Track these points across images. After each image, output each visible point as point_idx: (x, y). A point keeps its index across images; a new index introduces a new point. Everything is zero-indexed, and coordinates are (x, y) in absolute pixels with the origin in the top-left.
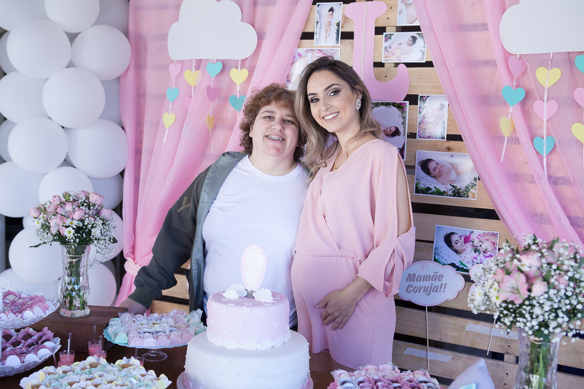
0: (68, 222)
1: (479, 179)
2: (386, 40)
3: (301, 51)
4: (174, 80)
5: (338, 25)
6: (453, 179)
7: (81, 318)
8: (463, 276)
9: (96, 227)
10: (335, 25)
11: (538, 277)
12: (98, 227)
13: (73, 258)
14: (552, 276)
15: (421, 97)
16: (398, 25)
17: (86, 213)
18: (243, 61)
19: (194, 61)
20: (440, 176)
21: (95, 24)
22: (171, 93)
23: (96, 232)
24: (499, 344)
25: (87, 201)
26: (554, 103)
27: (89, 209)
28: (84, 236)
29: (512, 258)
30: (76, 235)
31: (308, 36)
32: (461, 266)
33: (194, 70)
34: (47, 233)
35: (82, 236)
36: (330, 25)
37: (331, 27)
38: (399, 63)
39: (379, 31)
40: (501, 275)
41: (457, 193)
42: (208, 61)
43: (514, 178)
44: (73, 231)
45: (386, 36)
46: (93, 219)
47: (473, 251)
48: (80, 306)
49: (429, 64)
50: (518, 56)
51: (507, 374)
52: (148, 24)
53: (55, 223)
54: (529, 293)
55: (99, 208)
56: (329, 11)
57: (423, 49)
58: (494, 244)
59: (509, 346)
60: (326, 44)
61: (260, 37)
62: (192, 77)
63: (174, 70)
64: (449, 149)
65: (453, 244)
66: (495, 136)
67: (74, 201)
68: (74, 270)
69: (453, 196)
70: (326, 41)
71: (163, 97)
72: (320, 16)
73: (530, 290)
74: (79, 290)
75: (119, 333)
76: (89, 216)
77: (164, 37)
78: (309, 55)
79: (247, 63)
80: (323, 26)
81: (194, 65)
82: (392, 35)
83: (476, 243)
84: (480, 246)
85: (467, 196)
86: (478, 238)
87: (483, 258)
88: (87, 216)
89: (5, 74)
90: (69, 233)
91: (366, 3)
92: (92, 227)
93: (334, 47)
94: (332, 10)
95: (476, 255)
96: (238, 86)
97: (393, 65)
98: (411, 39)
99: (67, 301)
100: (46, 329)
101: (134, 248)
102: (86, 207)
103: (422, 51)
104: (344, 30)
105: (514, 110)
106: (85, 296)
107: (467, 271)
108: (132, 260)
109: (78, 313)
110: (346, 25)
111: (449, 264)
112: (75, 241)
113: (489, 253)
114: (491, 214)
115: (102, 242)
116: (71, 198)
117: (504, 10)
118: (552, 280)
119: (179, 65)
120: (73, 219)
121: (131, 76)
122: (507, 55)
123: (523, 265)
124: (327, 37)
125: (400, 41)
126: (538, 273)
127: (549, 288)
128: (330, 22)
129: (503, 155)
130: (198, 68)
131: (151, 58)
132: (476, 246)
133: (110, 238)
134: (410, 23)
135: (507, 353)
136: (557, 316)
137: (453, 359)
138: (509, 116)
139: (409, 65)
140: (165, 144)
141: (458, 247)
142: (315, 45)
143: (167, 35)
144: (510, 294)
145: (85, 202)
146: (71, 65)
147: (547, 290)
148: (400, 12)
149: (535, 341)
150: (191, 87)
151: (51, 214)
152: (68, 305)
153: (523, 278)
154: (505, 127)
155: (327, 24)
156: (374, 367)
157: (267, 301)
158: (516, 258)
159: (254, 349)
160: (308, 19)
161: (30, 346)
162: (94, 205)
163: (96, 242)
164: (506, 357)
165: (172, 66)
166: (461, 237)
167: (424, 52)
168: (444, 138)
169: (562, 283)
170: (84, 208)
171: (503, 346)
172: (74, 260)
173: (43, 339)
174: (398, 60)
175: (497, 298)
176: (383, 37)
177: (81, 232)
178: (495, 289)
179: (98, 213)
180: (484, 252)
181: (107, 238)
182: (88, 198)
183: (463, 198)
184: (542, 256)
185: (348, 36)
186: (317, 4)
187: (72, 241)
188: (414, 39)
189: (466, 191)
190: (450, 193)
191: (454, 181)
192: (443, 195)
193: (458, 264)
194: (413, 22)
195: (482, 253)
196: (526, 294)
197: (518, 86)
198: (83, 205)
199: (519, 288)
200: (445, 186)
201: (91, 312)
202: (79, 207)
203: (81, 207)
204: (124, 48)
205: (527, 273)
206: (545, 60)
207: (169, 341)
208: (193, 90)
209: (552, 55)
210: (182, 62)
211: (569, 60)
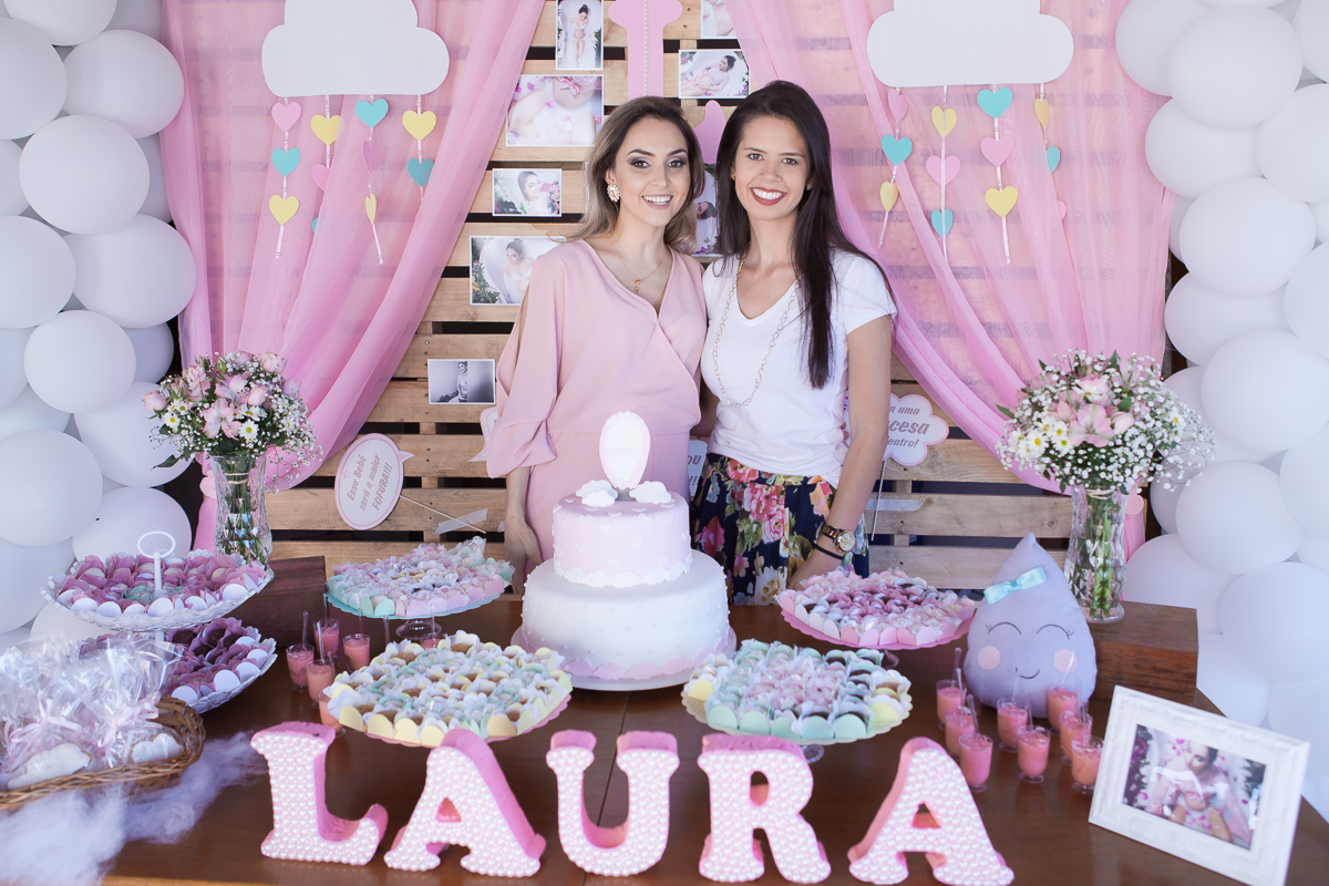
0: (242, 411)
2: (683, 63)
3: (532, 79)
4: (287, 134)
5: (598, 35)
12: (290, 414)
16: (702, 38)
17: (269, 392)
18: (425, 97)
19: (327, 98)
21: (109, 28)
22: (282, 159)
23: (289, 425)
24: (888, 521)
25: (261, 369)
26: (955, 160)
27: (270, 382)
31: (547, 53)
33: (328, 115)
36: (584, 35)
37: (584, 39)
39: (671, 46)
42: (356, 97)
44: (255, 428)
45: (683, 54)
50: (898, 90)
52: (208, 26)
53: (214, 418)
54: (1114, 431)
55: (280, 381)
56: (580, 11)
57: (746, 76)
59: (901, 522)
60: (578, 66)
61: (455, 53)
62: (325, 128)
63: (284, 117)
67: (236, 370)
68: (241, 500)
70: (578, 63)
71: (267, 166)
72: (564, 20)
73: (1113, 426)
77: (254, 54)
78: (547, 85)
79: (434, 102)
80: (571, 36)
81: (327, 106)
82: (692, 53)
90: (249, 432)
92: (281, 417)
93: (592, 72)
94: (584, 8)
96: (419, 143)
98: (726, 60)
102: (264, 379)
103: (744, 78)
104: (608, 45)
105: (897, 171)
110: (612, 36)
116: (228, 366)
117: (871, 21)
119: (296, 106)
120: (249, 406)
122: (884, 90)
123: (1089, 394)
124: (578, 55)
125: (707, 64)
127: (1136, 420)
128: (583, 30)
130: (335, 112)
131: (229, 95)
134: (723, 35)
135: (900, 533)
138: (893, 181)
139: (723, 102)
140: (280, 255)
145: (259, 371)
147: (1134, 423)
148: (704, 17)
150: (325, 145)
154: (886, 196)
155: (577, 34)
159: (661, 581)
164: (897, 539)
165: (277, 109)
167: (747, 82)
170: (262, 381)
171: (892, 524)
172: (241, 482)
174: (706, 94)
176: (677, 56)
179: (283, 389)
182: (261, 363)
185: (615, 54)
188: (731, 61)
194: (727, 35)
203: (259, 382)
206: (931, 97)
208: (328, 153)
209: (945, 89)
210: (300, 100)
211: (967, 97)
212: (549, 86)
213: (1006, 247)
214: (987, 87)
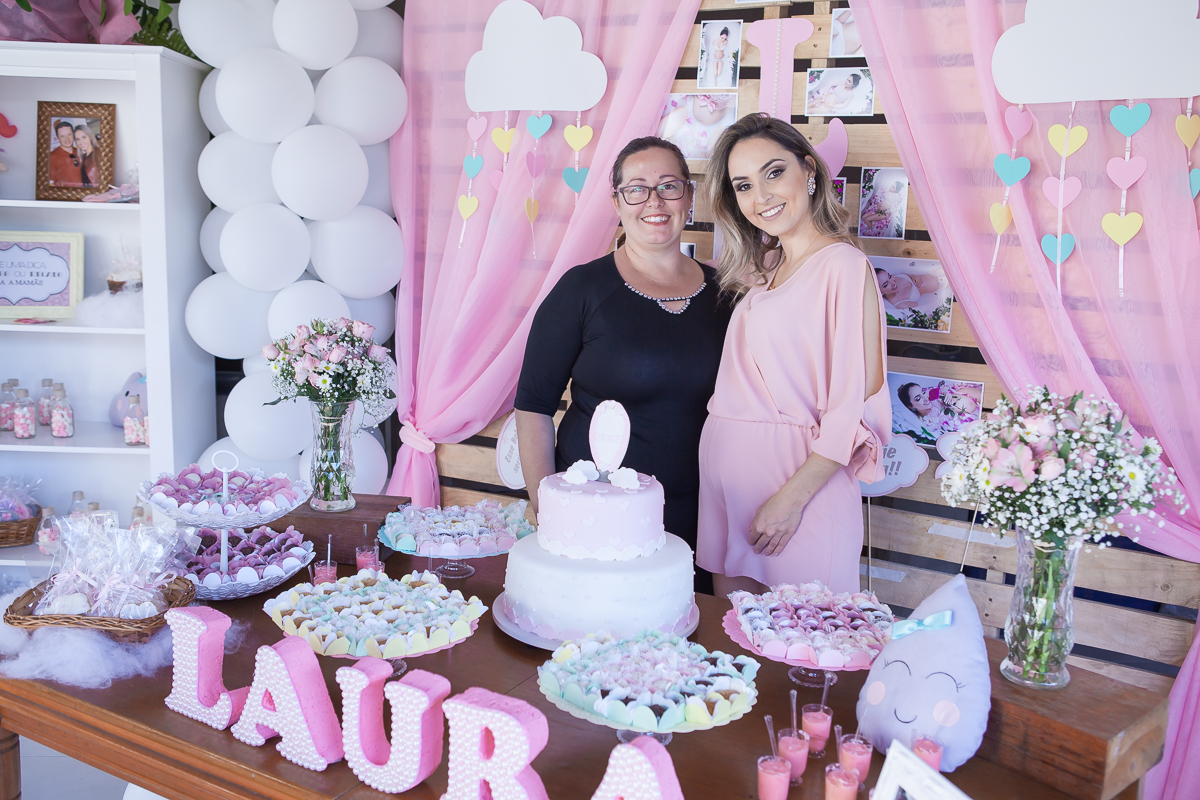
0: (322, 366)
1: (955, 300)
2: (811, 81)
3: (676, 97)
4: (476, 143)
5: (735, 56)
6: (915, 300)
7: (342, 512)
8: (927, 450)
9: (364, 373)
10: (731, 56)
11: (1050, 451)
12: (367, 373)
13: (329, 421)
14: (1073, 450)
15: (866, 171)
16: (830, 56)
17: (348, 353)
18: (585, 113)
19: (507, 113)
20: (894, 294)
21: (351, 55)
22: (471, 164)
23: (364, 382)
24: (980, 554)
25: (349, 334)
26: (1076, 183)
27: (353, 345)
28: (347, 388)
29: (1011, 423)
30: (334, 385)
31: (687, 73)
32: (923, 436)
33: (506, 127)
34: (290, 383)
35: (343, 387)
36: (723, 56)
37: (723, 59)
38: (832, 118)
39: (801, 65)
40: (993, 447)
41: (919, 322)
42: (528, 113)
43: (1011, 299)
44: (330, 380)
45: (812, 73)
46: (359, 362)
47: (943, 413)
48: (340, 494)
49: (879, 119)
50: (1021, 107)
51: (990, 600)
52: (432, 57)
53: (302, 369)
54: (1037, 476)
55: (367, 345)
56: (722, 34)
57: (870, 95)
58: (975, 401)
59: (994, 557)
60: (716, 85)
61: (612, 75)
62: (504, 139)
63: (475, 127)
64: (908, 253)
65: (912, 401)
66: (981, 234)
67: (330, 333)
68: (331, 439)
69: (914, 326)
70: (716, 82)
71: (459, 170)
73: (1037, 471)
74: (339, 470)
75: (402, 535)
76: (354, 357)
77: (460, 76)
78: (688, 103)
79: (591, 117)
80: (712, 58)
81: (507, 120)
82: (821, 72)
83: (949, 399)
84: (954, 404)
85: (936, 327)
86: (952, 392)
87: (958, 423)
88: (350, 356)
89: (212, 137)
90: (324, 383)
91: (780, 20)
92: (358, 375)
93: (728, 91)
94: (725, 32)
95: (946, 418)
96: (577, 154)
97: (823, 120)
98: (851, 79)
99: (321, 487)
100: (292, 527)
101: (413, 406)
102: (348, 343)
103: (868, 97)
104: (744, 65)
105: (1012, 192)
106: (348, 479)
107: (933, 442)
108: (412, 426)
109: (339, 506)
110: (748, 57)
111: (904, 433)
112: (332, 396)
113: (967, 416)
114: (972, 356)
115: (374, 396)
116: (325, 329)
117: (999, 33)
118: (1072, 456)
119: (484, 120)
120: (329, 362)
121: (408, 137)
122: (1003, 105)
123: (1028, 434)
124: (717, 75)
125: (833, 82)
126: (1050, 445)
127: (1067, 468)
128: (722, 52)
129: (993, 263)
130: (513, 125)
131: (439, 109)
132: (948, 405)
133: (385, 391)
134: (850, 53)
135: (992, 568)
136: (1078, 511)
137: (908, 576)
138: (1005, 202)
139: (847, 120)
140: (462, 244)
141: (920, 405)
142: (698, 88)
143: (464, 72)
144: (1009, 476)
145: (346, 335)
146: (314, 121)
147: (1063, 471)
148: (834, 36)
149: (1042, 547)
150: (503, 154)
151: (295, 353)
152: (323, 493)
153: (1028, 453)
154: (997, 220)
155: (717, 55)
156: (793, 587)
157: (630, 487)
158: (1017, 422)
159: (612, 559)
160: (687, 47)
161: (268, 553)
162: (361, 340)
163: (364, 397)
164: (989, 573)
165: (471, 122)
166: (924, 390)
167: (871, 100)
168: (900, 236)
169: (1087, 460)
170: (345, 344)
171: (985, 558)
172: (331, 425)
173: (288, 543)
174: (830, 112)
175: (987, 482)
176: (806, 75)
177: (341, 381)
178: (985, 470)
179: (366, 352)
180: (960, 414)
181: (381, 391)
182: (350, 329)
183: (929, 330)
184: (1058, 419)
185: (751, 73)
186: (703, 22)
187: (328, 395)
188: (856, 78)
189: (934, 319)
190: (909, 321)
191: (916, 304)
192: (897, 325)
193: (919, 432)
194: (854, 52)
195: (957, 414)
196: (1032, 477)
197: (1018, 155)
198: (343, 340)
199: (1022, 469)
200: (902, 311)
201: (357, 503)
202: (337, 342)
203: (341, 343)
204: (396, 94)
205: (1033, 446)
206: (1062, 114)
207: (478, 548)
208: (505, 160)
209: (1073, 105)
210: (487, 115)
211: (1101, 113)
212: (690, 103)
213: (1121, 280)
214: (1123, 102)
